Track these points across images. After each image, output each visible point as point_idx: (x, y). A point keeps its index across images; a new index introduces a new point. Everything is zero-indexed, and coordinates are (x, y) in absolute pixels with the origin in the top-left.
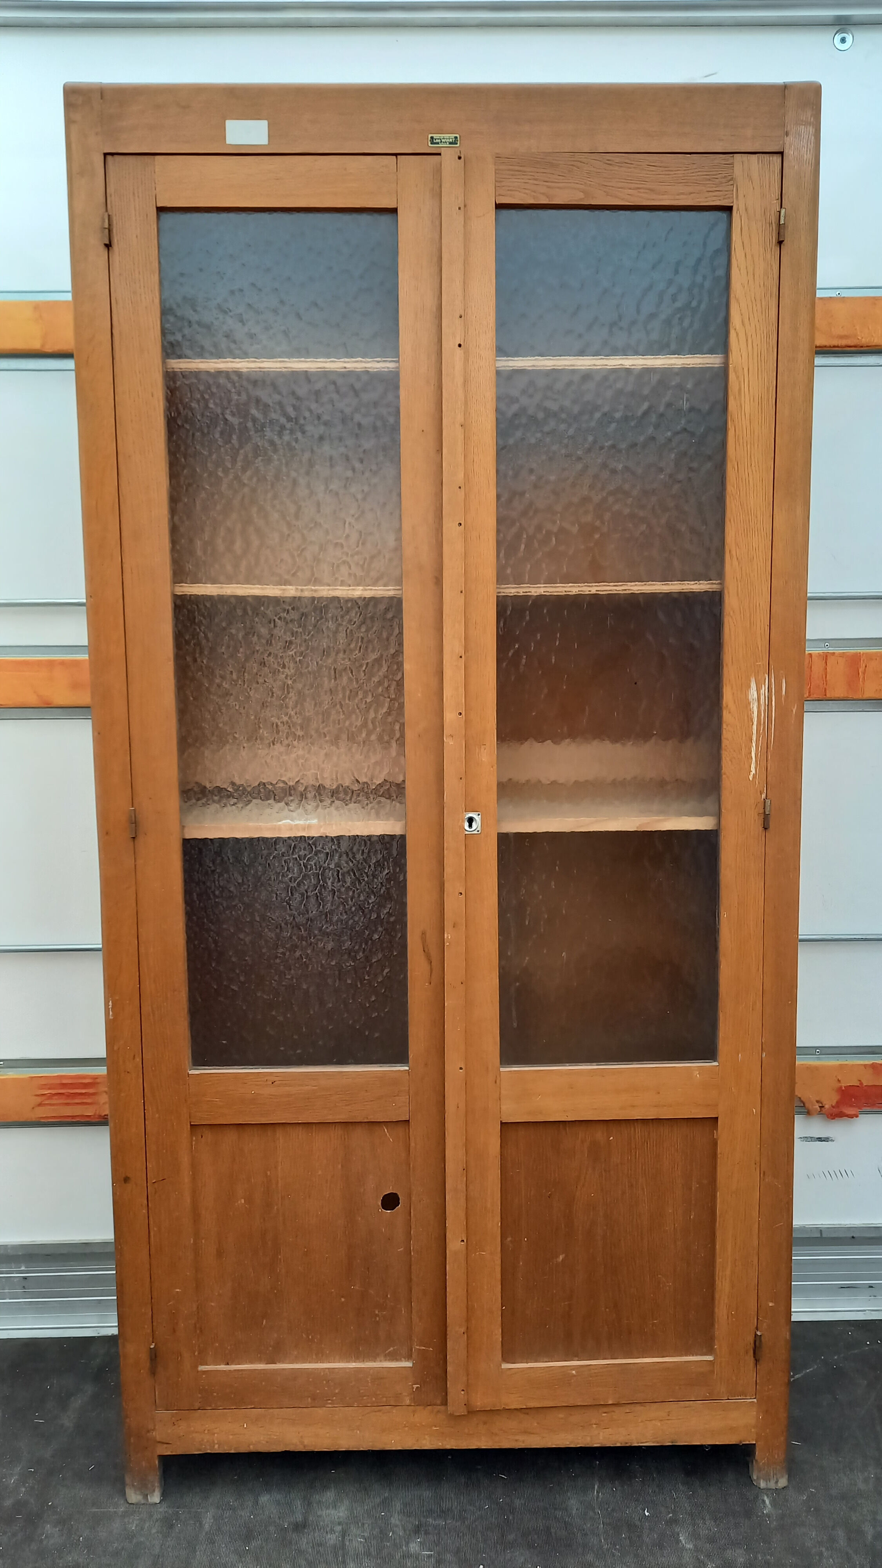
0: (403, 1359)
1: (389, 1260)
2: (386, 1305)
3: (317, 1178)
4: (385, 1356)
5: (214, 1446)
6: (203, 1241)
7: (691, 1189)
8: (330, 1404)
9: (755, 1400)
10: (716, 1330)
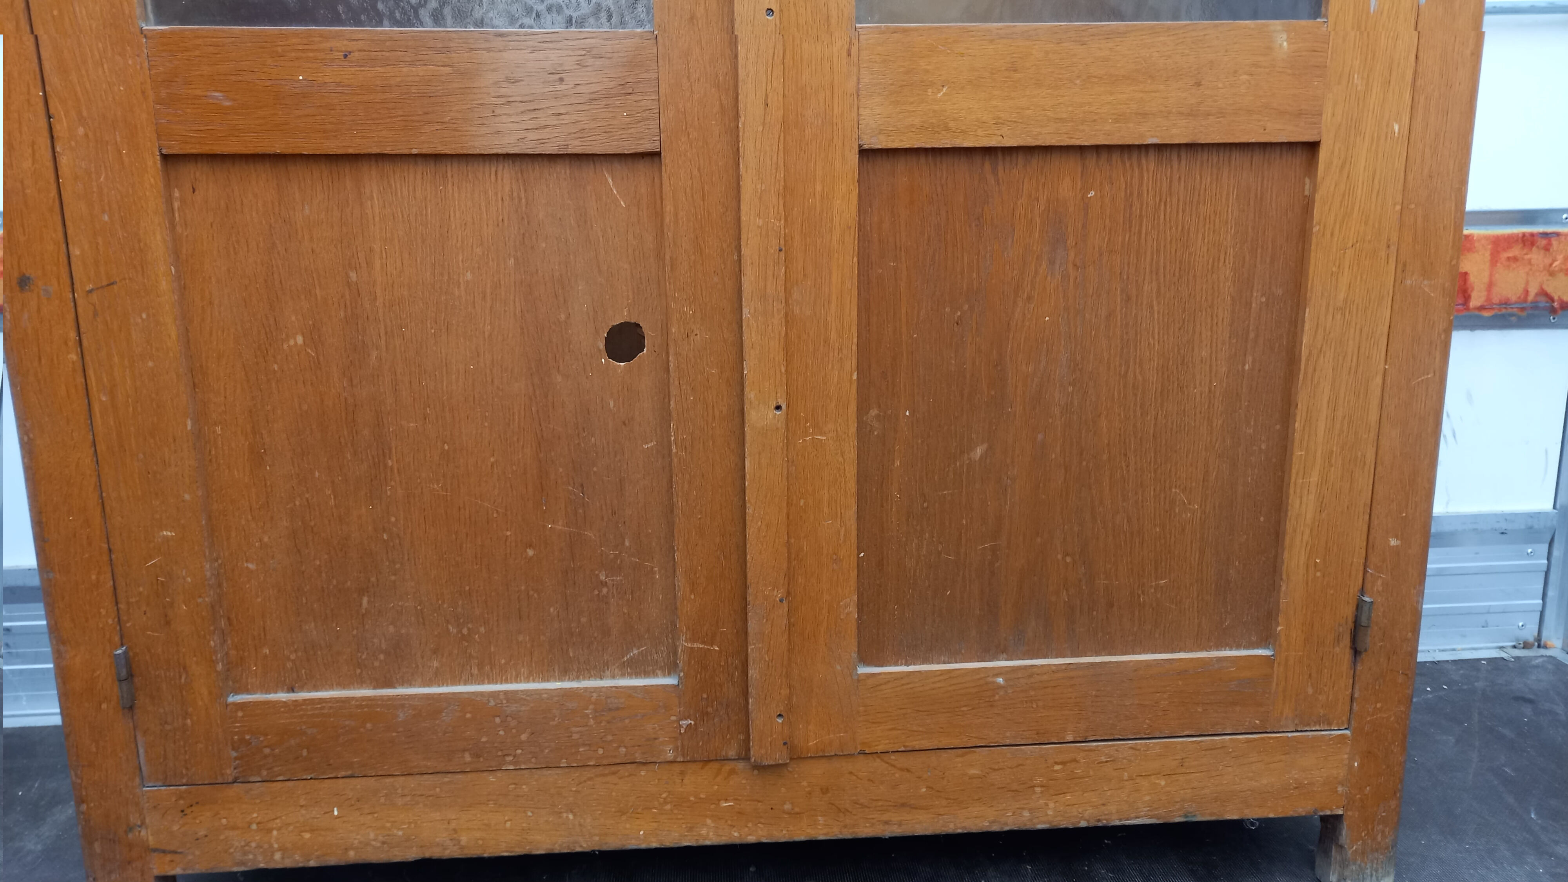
0: (659, 672)
1: (625, 467)
2: (621, 562)
3: (462, 288)
4: (623, 666)
5: (273, 855)
6: (218, 430)
7: (1249, 304)
8: (511, 763)
9: (1347, 732)
10: (1282, 595)
